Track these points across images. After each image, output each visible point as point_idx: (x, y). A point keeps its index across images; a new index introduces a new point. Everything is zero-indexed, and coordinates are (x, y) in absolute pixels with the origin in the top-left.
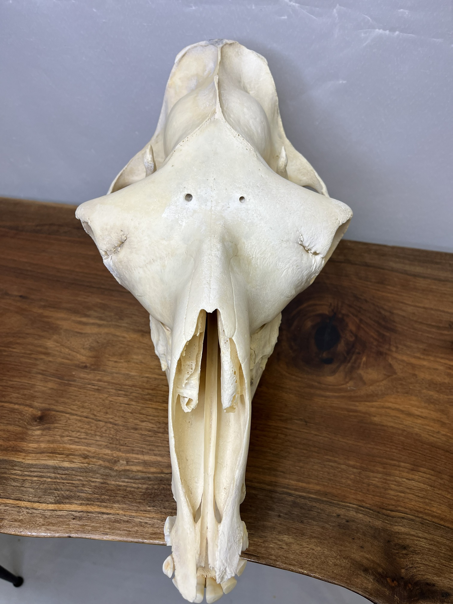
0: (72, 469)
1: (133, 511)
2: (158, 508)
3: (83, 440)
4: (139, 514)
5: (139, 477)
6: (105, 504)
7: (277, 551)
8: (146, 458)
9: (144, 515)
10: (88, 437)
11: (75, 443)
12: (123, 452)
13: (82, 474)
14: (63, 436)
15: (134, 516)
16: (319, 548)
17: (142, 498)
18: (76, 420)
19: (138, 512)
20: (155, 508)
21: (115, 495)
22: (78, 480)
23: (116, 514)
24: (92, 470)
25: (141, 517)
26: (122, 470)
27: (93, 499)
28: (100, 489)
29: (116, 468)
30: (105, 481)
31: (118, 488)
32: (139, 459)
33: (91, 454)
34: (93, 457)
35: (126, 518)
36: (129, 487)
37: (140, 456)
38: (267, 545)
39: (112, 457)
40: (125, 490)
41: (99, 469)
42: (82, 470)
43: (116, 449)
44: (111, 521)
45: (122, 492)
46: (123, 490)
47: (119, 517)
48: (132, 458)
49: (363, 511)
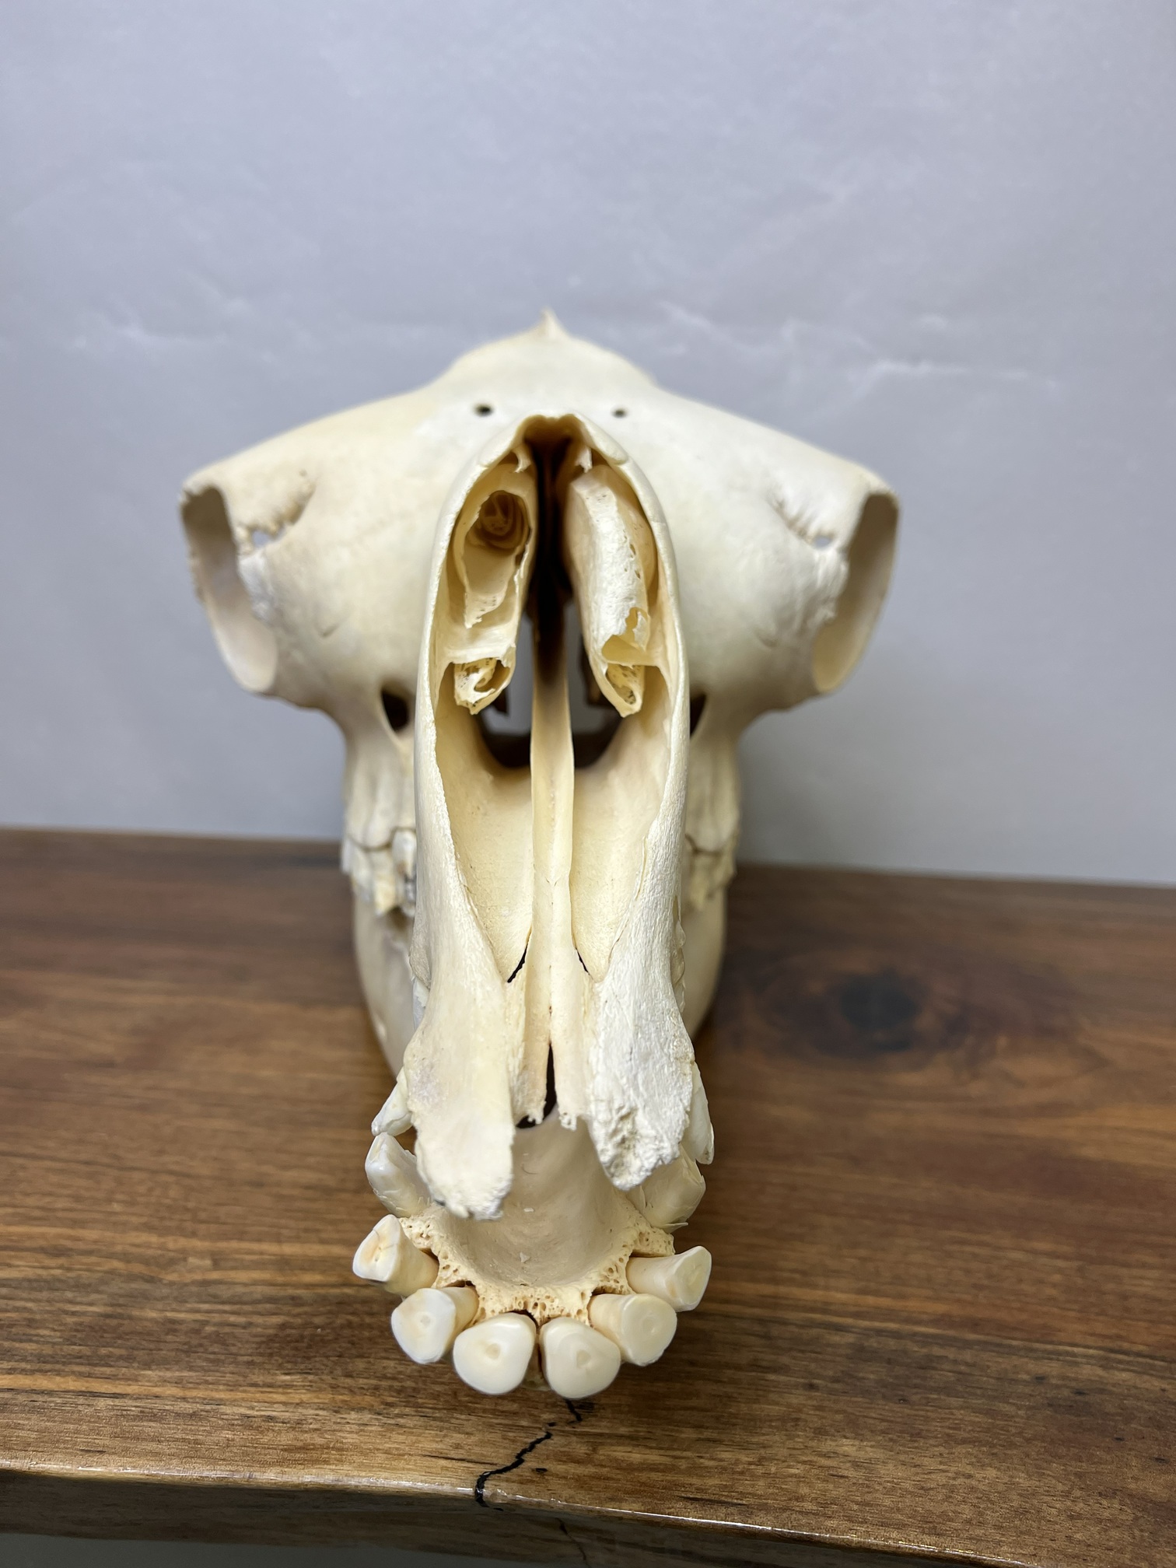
1: (221, 1387)
2: (324, 1377)
3: (59, 1214)
4: (244, 1395)
5: (258, 1296)
6: (108, 1370)
7: (820, 1485)
8: (288, 1249)
9: (266, 1397)
10: (80, 1207)
11: (28, 1220)
12: (204, 1238)
13: (38, 1295)
15: (221, 1400)
16: (991, 1473)
17: (261, 1351)
18: (48, 1170)
19: (241, 1389)
20: (311, 1377)
21: (152, 1346)
22: (17, 1309)
23: (147, 1397)
24: (79, 1286)
25: (249, 1404)
26: (194, 1283)
27: (64, 1357)
28: (96, 1332)
29: (172, 1277)
30: (119, 1310)
31: (171, 1326)
32: (261, 1253)
33: (81, 1246)
34: (90, 1253)
35: (187, 1406)
36: (215, 1325)
37: (266, 1247)
38: (773, 1470)
39: (160, 1252)
40: (197, 1332)
41: (103, 1282)
42: (35, 1285)
43: (181, 1231)
44: (123, 1414)
45: (182, 1338)
46: (186, 1333)
47: (158, 1405)
48: (238, 1251)
49: (1128, 1363)
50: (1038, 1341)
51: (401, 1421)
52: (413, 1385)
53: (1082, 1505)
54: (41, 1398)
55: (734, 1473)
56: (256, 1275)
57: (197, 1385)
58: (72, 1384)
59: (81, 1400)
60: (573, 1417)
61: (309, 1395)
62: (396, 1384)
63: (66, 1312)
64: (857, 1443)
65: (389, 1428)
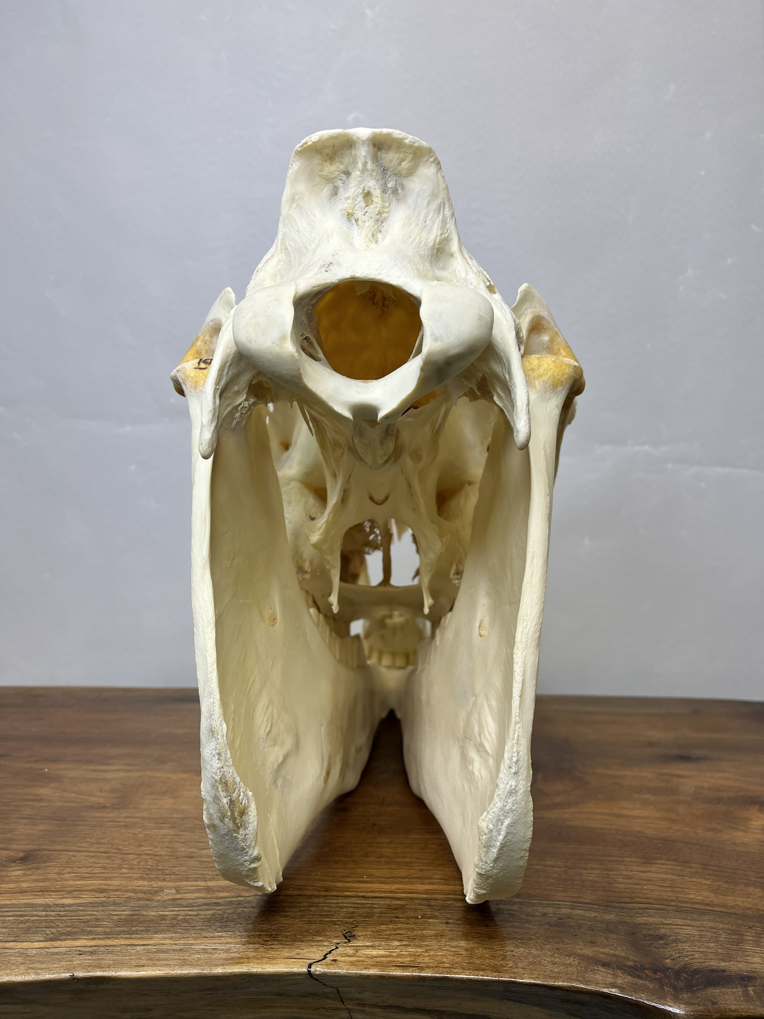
0: (79, 905)
1: (191, 939)
2: (235, 932)
3: (97, 875)
4: (202, 941)
5: (200, 903)
6: (138, 936)
7: (451, 957)
8: (210, 884)
9: (212, 941)
10: (106, 871)
11: (84, 878)
12: (169, 881)
13: (96, 909)
14: (63, 874)
15: (192, 943)
16: (522, 949)
17: (206, 924)
18: (87, 856)
19: (200, 939)
20: (230, 933)
21: (156, 925)
22: (89, 915)
23: (158, 945)
24: (115, 904)
25: (205, 944)
26: (168, 900)
27: (116, 932)
28: (129, 921)
29: (159, 898)
30: (137, 912)
31: (163, 918)
32: (198, 886)
33: (112, 888)
34: (117, 890)
35: (177, 947)
36: (182, 916)
37: (200, 883)
38: (432, 954)
39: (150, 888)
40: (175, 919)
41: (126, 902)
42: (95, 905)
43: (159, 879)
44: (149, 952)
45: (169, 922)
46: (170, 919)
47: (164, 947)
48: (187, 886)
49: (582, 907)
50: (544, 901)
51: (273, 946)
52: (276, 933)
53: (557, 959)
54: (110, 948)
55: (416, 956)
56: (197, 895)
57: (180, 939)
58: (123, 942)
59: (129, 948)
60: (347, 941)
61: (230, 940)
62: (268, 933)
63: (113, 915)
64: (467, 942)
65: (268, 949)
